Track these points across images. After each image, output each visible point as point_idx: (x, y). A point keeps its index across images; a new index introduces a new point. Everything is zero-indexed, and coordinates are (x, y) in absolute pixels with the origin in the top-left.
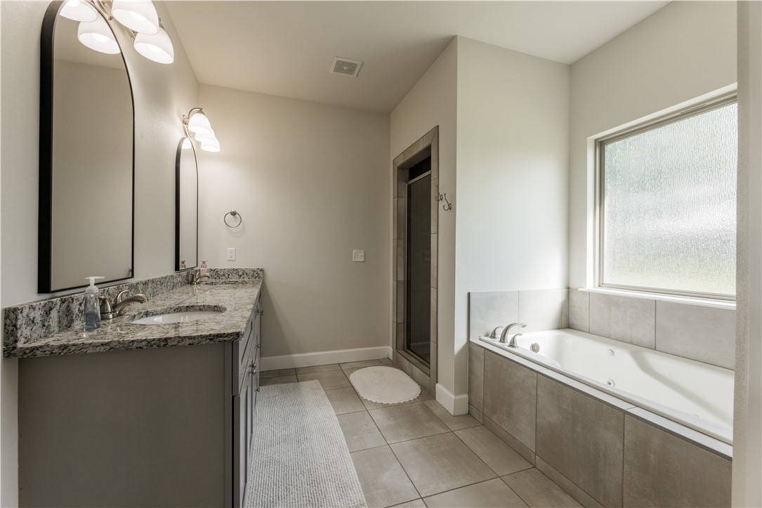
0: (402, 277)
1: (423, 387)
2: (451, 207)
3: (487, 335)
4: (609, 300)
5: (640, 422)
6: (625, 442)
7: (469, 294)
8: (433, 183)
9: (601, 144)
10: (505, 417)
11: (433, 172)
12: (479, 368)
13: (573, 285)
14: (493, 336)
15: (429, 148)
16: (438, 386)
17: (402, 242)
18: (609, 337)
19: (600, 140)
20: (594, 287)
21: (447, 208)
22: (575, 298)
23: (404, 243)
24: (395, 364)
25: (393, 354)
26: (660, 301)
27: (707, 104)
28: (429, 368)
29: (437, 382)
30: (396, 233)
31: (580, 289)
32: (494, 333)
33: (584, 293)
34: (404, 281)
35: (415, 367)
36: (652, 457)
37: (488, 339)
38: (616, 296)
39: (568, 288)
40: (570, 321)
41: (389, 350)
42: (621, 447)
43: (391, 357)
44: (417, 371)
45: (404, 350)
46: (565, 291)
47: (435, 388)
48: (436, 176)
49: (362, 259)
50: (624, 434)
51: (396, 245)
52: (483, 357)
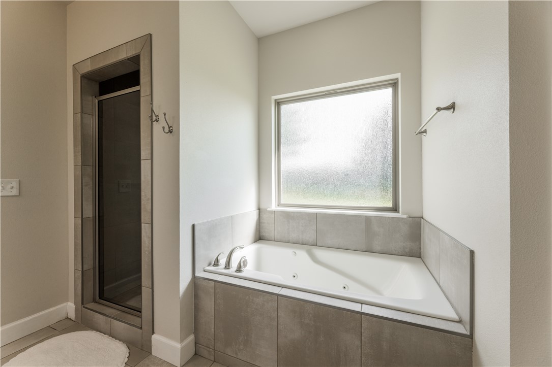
0: (89, 212)
1: (130, 344)
2: (172, 130)
3: (209, 265)
4: (288, 216)
5: (374, 319)
6: (363, 338)
7: (193, 226)
8: (143, 100)
9: (278, 104)
10: (242, 347)
11: (143, 88)
12: (208, 304)
13: (262, 207)
14: (216, 264)
15: (136, 59)
16: (155, 337)
17: (89, 170)
18: (288, 242)
19: (278, 101)
20: (276, 207)
21: (167, 130)
22: (265, 216)
23: (92, 170)
24: (80, 323)
25: (76, 310)
26: (320, 213)
27: (339, 91)
28: (141, 317)
29: (153, 333)
30: (80, 157)
31: (268, 209)
32: (217, 261)
33: (272, 212)
34: (94, 217)
35: (116, 323)
36: (384, 344)
37: (212, 268)
38: (292, 212)
39: (259, 209)
40: (261, 234)
41: (69, 308)
42: (359, 344)
43: (72, 315)
44: (119, 326)
45: (95, 301)
46: (258, 211)
47: (150, 341)
48: (148, 93)
49: (15, 192)
50: (361, 332)
51: (79, 173)
52: (213, 291)
